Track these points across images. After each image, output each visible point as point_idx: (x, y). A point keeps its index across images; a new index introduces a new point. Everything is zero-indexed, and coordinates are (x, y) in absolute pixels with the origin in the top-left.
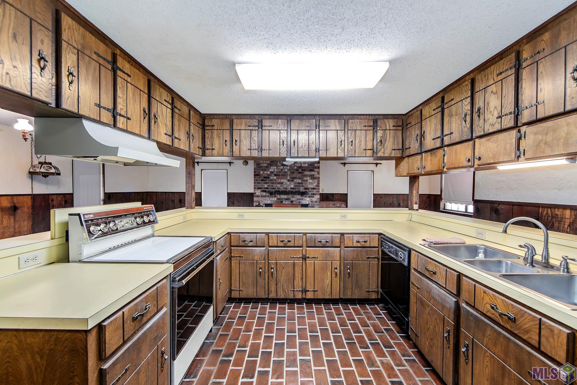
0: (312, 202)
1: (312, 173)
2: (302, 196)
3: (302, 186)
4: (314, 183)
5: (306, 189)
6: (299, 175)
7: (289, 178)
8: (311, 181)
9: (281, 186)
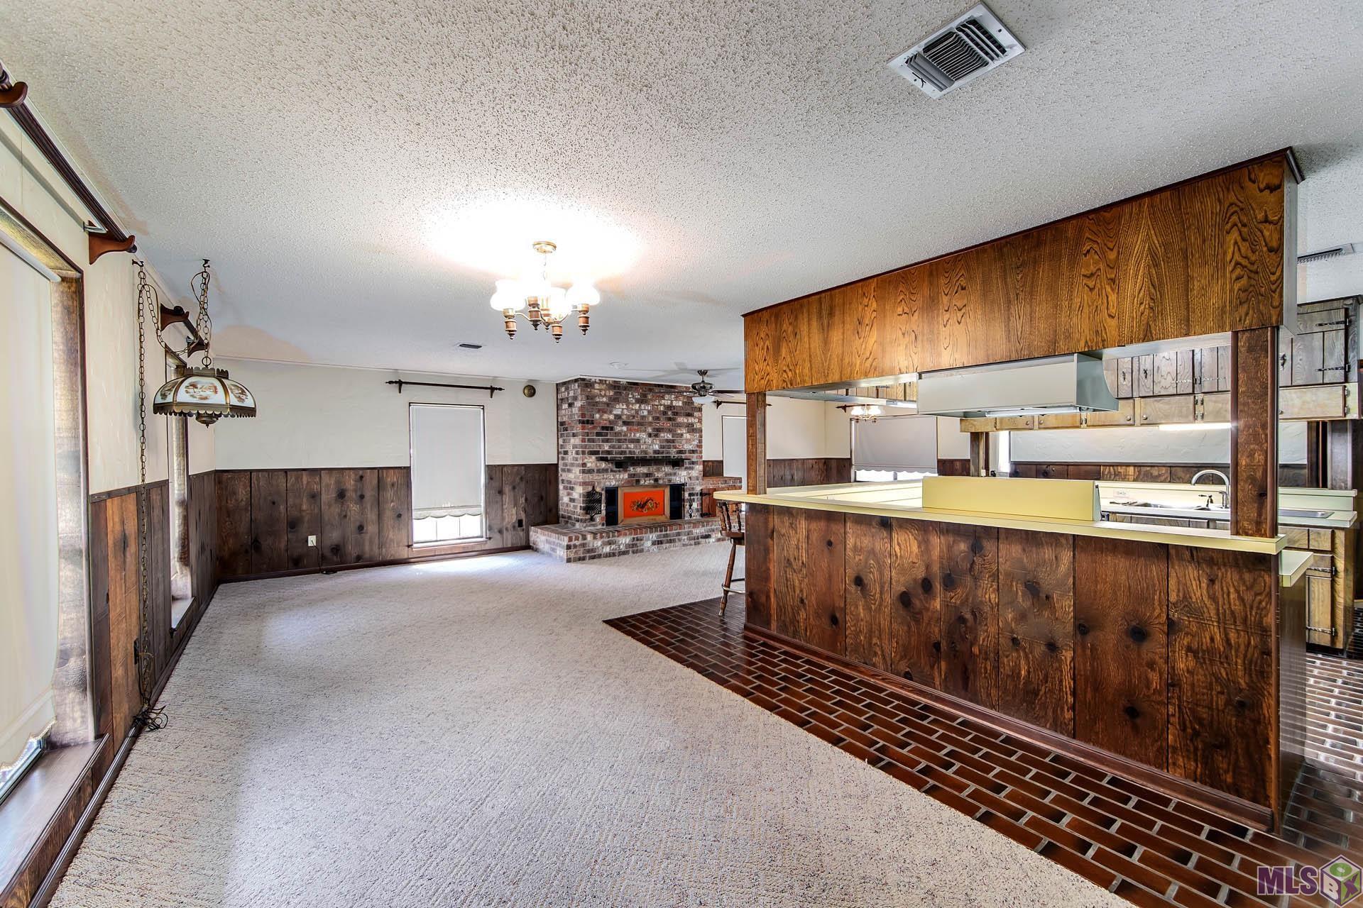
0: (690, 477)
1: (691, 420)
2: (673, 468)
3: (674, 447)
4: (694, 440)
5: (681, 452)
6: (668, 424)
7: (650, 430)
8: (688, 436)
9: (636, 447)
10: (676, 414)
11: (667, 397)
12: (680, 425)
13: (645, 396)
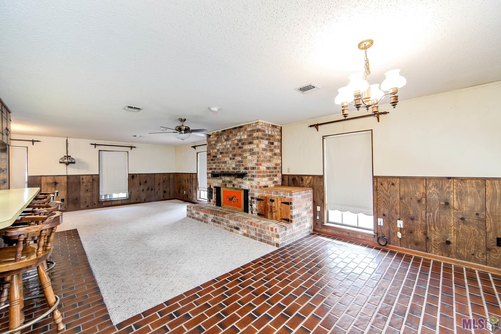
0: (251, 186)
1: (251, 146)
2: (242, 179)
3: (243, 165)
4: (254, 160)
5: (246, 168)
6: (239, 151)
7: (231, 156)
8: (250, 158)
9: (225, 166)
10: (243, 144)
11: (238, 134)
12: (245, 151)
13: (228, 136)
